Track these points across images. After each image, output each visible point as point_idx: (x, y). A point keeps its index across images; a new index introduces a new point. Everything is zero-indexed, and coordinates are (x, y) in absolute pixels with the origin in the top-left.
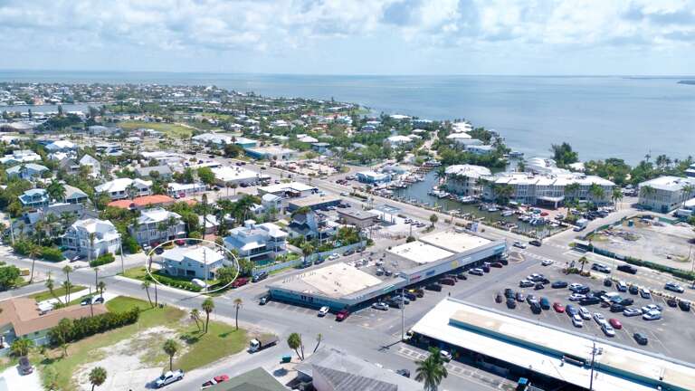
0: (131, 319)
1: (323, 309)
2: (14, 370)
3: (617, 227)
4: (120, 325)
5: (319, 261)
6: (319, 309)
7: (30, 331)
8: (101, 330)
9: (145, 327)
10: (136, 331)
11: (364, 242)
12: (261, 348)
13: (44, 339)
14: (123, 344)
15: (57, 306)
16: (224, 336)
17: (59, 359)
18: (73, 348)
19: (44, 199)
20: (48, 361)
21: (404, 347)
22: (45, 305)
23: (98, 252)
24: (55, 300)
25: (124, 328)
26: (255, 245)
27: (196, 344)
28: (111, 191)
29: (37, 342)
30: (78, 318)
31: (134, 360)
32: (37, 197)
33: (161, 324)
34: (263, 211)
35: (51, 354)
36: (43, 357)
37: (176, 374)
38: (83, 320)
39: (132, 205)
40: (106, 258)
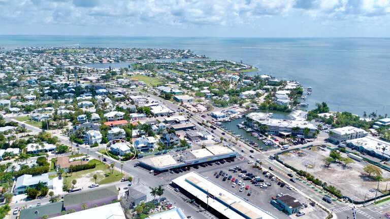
0: (93, 167)
1: (152, 171)
2: (57, 178)
3: (303, 150)
4: (89, 168)
5: (165, 153)
6: (150, 170)
7: (64, 167)
8: (84, 169)
9: (96, 170)
10: (93, 171)
11: (186, 147)
12: (124, 181)
13: (67, 170)
14: (88, 174)
15: (75, 160)
16: (117, 176)
17: (70, 176)
18: (74, 174)
19: (85, 119)
20: (67, 177)
21: (168, 186)
22: (71, 160)
23: (94, 142)
24: (74, 159)
25: (91, 169)
26: (143, 145)
27: (107, 177)
28: (108, 117)
29: (66, 171)
30: (77, 165)
31: (89, 179)
32: (82, 118)
33: (101, 169)
34: (158, 130)
35: (68, 175)
36: (66, 175)
37: (97, 185)
38: (79, 166)
39: (112, 124)
40: (96, 145)
